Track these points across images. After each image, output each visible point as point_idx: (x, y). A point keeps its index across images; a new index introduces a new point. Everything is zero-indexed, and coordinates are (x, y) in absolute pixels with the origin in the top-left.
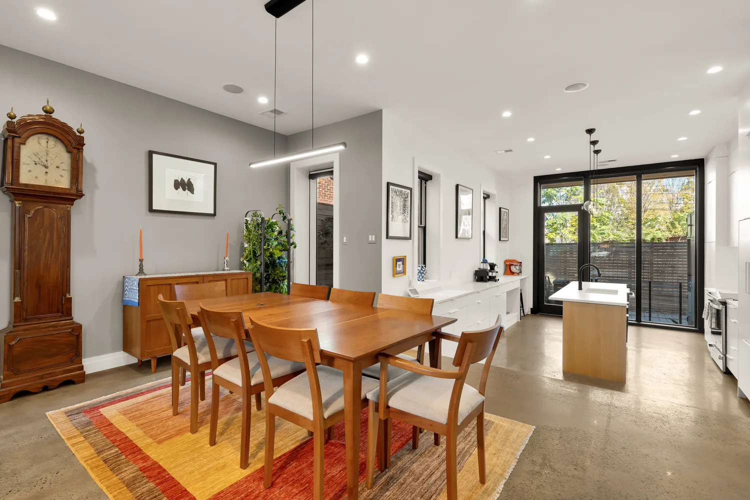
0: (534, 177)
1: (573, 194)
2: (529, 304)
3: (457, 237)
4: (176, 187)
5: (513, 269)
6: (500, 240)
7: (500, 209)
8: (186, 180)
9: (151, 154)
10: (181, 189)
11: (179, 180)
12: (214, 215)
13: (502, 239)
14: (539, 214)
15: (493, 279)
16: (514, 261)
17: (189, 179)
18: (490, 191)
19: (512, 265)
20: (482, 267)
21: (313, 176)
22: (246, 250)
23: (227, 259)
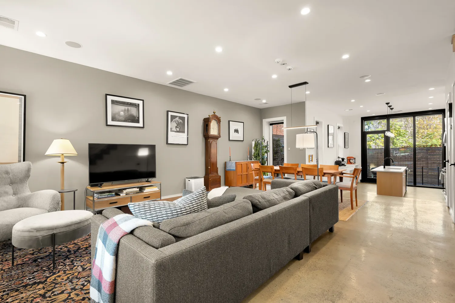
0: (362, 118)
1: (381, 125)
2: (360, 178)
3: (328, 147)
5: (351, 161)
6: (345, 148)
7: (345, 133)
9: (229, 121)
10: (236, 132)
13: (346, 147)
14: (364, 135)
15: (343, 165)
16: (352, 157)
17: (238, 129)
18: (340, 125)
19: (351, 159)
20: (338, 160)
21: (271, 124)
22: (254, 153)
23: (249, 156)
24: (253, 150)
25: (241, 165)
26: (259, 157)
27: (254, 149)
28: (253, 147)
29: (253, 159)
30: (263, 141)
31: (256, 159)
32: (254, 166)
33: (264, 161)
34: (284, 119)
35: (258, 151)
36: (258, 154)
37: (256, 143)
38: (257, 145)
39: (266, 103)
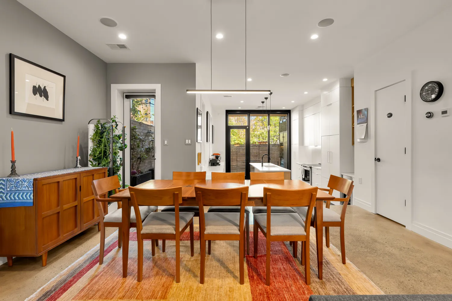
0: (226, 110)
3: (207, 141)
4: (35, 93)
6: (212, 143)
7: (212, 126)
8: (42, 88)
9: (12, 57)
10: (38, 95)
11: (37, 87)
12: (63, 120)
14: (228, 129)
15: (218, 164)
16: (218, 154)
17: (45, 87)
20: (212, 158)
21: (128, 97)
22: (94, 151)
23: (79, 158)
24: (91, 145)
25: (56, 184)
26: (107, 158)
27: (93, 140)
28: (90, 137)
29: (89, 163)
30: (114, 126)
31: (99, 164)
32: (100, 185)
33: (117, 166)
34: (157, 87)
35: (105, 146)
36: (105, 152)
37: (98, 128)
38: (102, 133)
39: (122, 46)
